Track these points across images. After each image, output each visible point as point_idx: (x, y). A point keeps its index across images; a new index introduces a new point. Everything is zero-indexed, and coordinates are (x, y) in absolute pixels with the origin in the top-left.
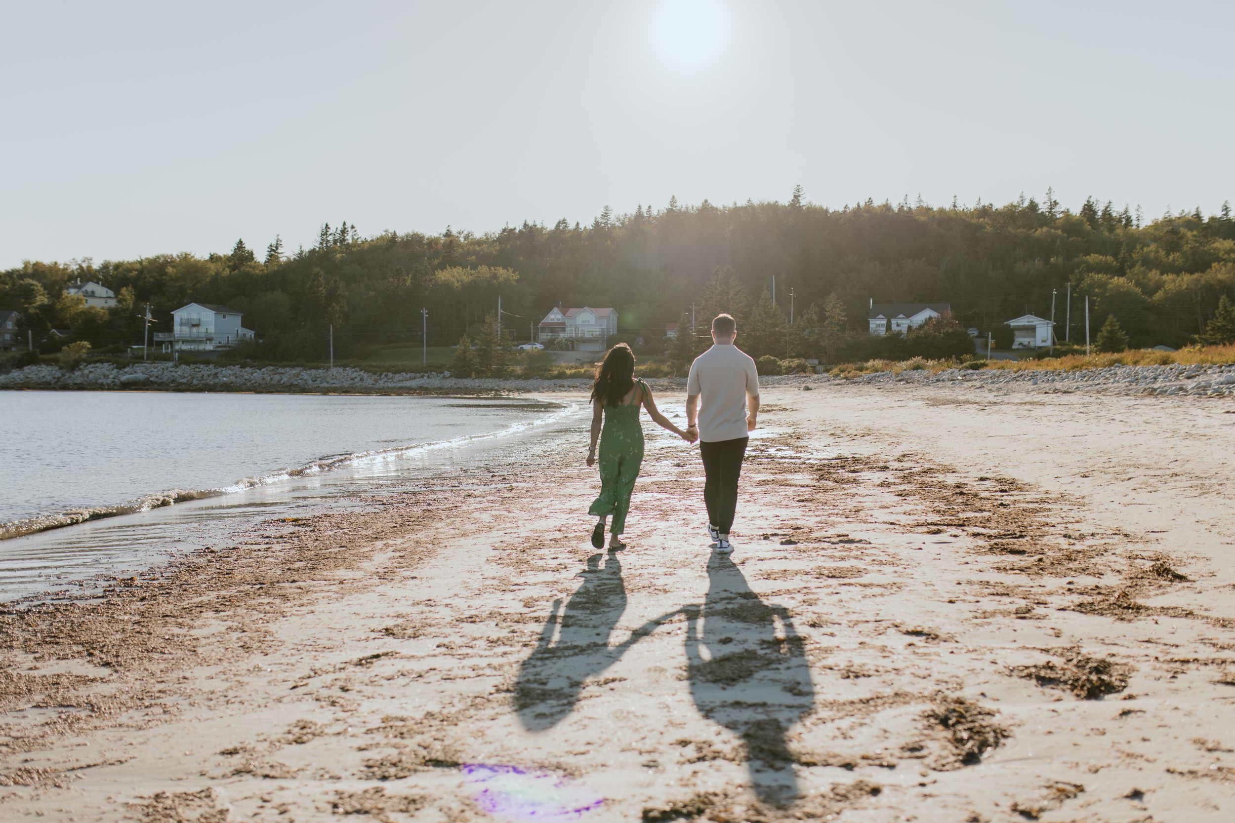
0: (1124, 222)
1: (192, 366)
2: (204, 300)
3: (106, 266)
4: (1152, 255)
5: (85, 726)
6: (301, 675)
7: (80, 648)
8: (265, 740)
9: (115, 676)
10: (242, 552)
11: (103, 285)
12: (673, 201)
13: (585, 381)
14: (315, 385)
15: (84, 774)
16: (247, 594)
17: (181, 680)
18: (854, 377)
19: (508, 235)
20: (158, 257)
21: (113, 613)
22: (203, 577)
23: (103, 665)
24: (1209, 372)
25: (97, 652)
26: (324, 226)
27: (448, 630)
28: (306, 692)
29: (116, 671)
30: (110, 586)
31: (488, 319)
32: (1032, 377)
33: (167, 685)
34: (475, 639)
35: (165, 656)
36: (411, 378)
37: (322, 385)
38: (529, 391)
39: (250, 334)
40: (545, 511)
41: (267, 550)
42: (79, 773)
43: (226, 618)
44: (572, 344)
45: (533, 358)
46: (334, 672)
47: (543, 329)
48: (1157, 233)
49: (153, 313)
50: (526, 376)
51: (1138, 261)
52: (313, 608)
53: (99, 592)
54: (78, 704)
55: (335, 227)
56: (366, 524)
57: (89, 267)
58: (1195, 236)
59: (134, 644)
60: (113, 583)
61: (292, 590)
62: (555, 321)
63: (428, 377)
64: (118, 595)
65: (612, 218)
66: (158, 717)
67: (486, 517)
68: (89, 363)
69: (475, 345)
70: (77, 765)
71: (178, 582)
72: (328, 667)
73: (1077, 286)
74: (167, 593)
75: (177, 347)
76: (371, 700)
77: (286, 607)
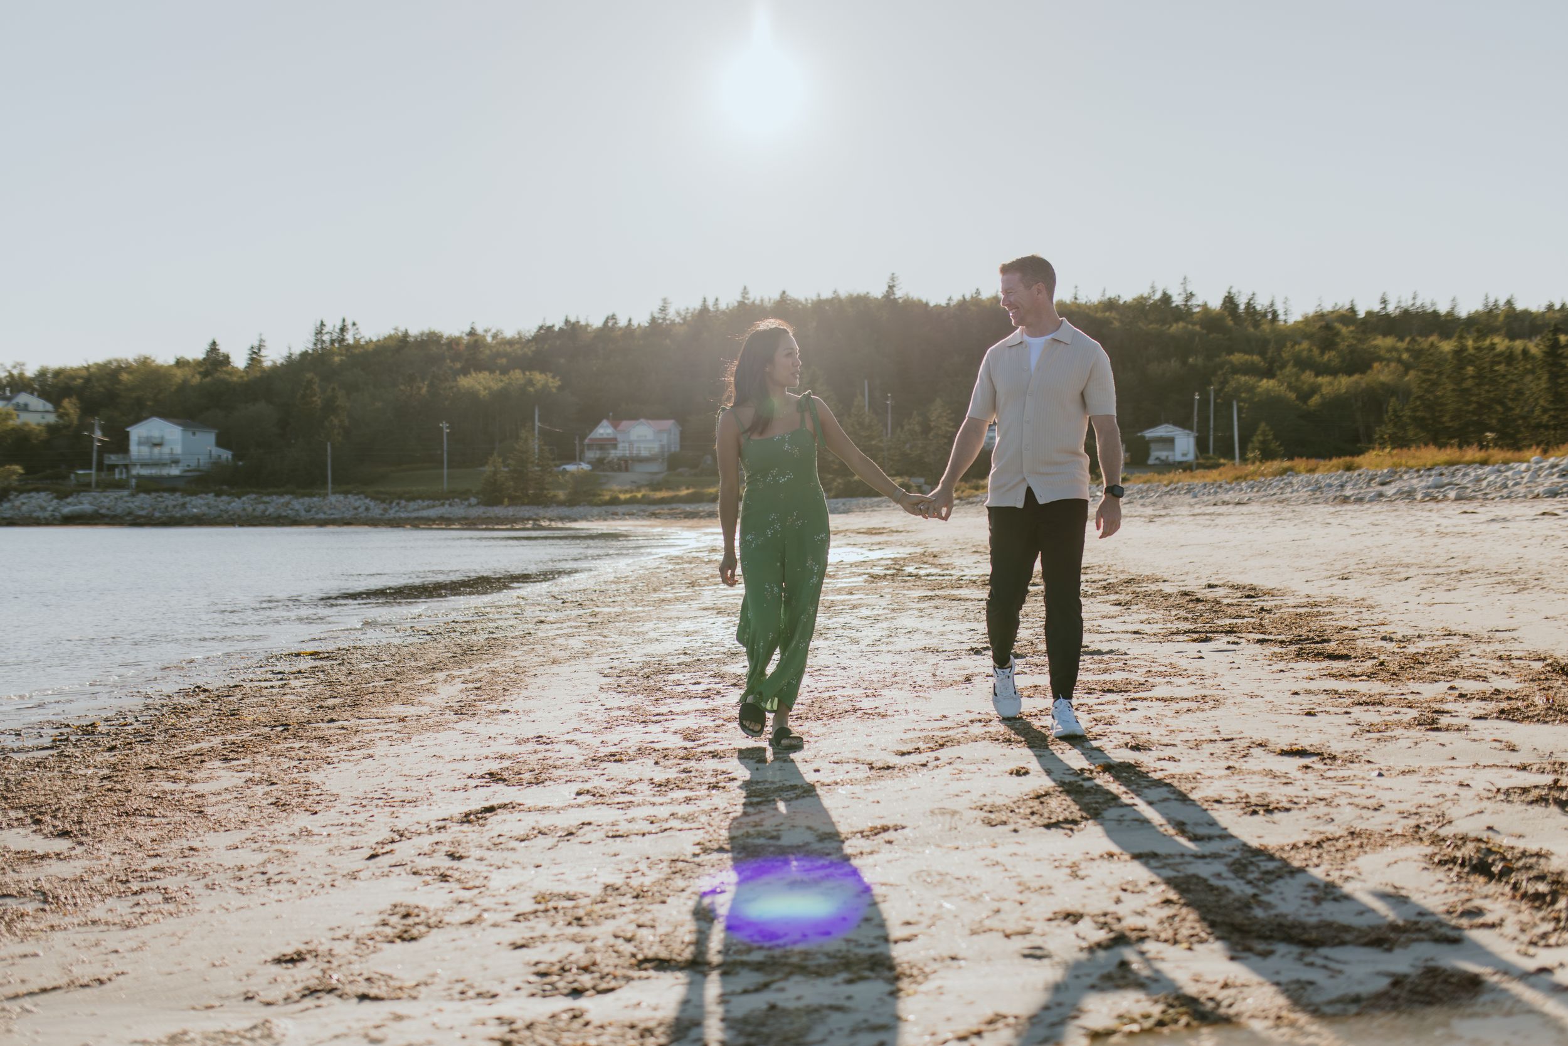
0: (1270, 316)
1: (154, 495)
2: (167, 414)
3: (42, 374)
4: (1305, 354)
5: (33, 926)
6: (380, 839)
7: (21, 814)
8: (347, 937)
9: (79, 850)
10: (249, 691)
11: (39, 396)
12: (745, 291)
13: (643, 507)
14: (309, 516)
15: (36, 1005)
16: (267, 738)
17: (187, 853)
18: (970, 496)
19: (545, 334)
20: (110, 362)
21: (69, 767)
22: (197, 719)
23: (59, 836)
24: (1406, 477)
25: (47, 818)
26: (319, 323)
27: (585, 773)
28: (393, 863)
29: (81, 844)
30: (62, 734)
31: (523, 433)
32: (1189, 491)
33: (165, 860)
34: (631, 783)
35: (155, 820)
36: (428, 507)
37: (317, 517)
38: (575, 520)
39: (226, 455)
40: (653, 635)
41: (283, 686)
42: (27, 1003)
43: (239, 768)
44: (624, 465)
45: (581, 480)
46: (430, 833)
47: (590, 447)
48: (1308, 329)
49: (103, 429)
50: (571, 502)
51: (1288, 362)
52: (370, 752)
53: (46, 741)
54: (20, 893)
55: (333, 326)
56: (412, 654)
57: (21, 375)
58: (1352, 332)
59: (106, 806)
60: (64, 730)
61: (331, 732)
62: (605, 436)
63: (450, 505)
64: (75, 745)
65: (671, 313)
66: (156, 907)
67: (576, 643)
68: (21, 492)
69: (507, 466)
70: (23, 989)
71: (161, 727)
72: (417, 827)
73: (1221, 390)
74: (148, 740)
75: (134, 472)
76: (502, 870)
77: (330, 751)
